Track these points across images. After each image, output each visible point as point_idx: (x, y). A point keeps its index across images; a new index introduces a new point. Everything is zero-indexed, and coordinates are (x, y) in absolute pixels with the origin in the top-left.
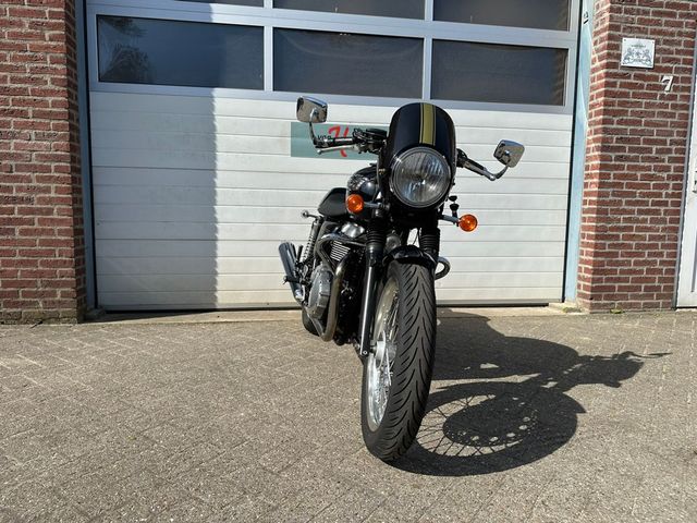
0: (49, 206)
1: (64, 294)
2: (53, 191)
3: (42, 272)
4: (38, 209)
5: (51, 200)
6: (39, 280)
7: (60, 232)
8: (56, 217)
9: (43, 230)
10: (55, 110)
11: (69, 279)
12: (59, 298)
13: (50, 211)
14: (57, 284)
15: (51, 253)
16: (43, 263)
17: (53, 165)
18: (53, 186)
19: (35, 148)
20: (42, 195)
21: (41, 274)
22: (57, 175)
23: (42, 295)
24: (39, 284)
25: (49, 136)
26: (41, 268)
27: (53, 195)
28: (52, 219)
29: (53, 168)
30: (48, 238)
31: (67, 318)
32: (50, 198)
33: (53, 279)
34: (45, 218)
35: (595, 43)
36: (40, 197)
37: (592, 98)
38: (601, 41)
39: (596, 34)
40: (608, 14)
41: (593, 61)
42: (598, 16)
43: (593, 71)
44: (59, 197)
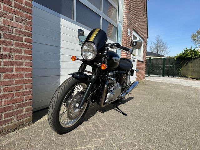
0: (21, 61)
1: (27, 110)
2: (23, 52)
3: (16, 100)
4: (15, 62)
5: (22, 58)
6: (14, 105)
7: (26, 75)
8: (24, 67)
9: (18, 74)
10: (26, 7)
12: (24, 112)
13: (21, 64)
14: (23, 105)
15: (21, 88)
16: (17, 95)
17: (24, 37)
18: (24, 49)
19: (15, 26)
20: (18, 54)
21: (15, 101)
22: (26, 43)
23: (16, 113)
24: (14, 107)
25: (23, 20)
26: (15, 98)
27: (23, 54)
28: (22, 68)
29: (24, 39)
30: (20, 79)
31: (28, 123)
32: (22, 56)
33: (22, 103)
34: (19, 68)
35: (123, 28)
36: (17, 55)
37: (123, 40)
38: (125, 28)
39: (123, 26)
40: (127, 23)
41: (123, 32)
42: (124, 22)
43: (123, 34)
44: (26, 56)
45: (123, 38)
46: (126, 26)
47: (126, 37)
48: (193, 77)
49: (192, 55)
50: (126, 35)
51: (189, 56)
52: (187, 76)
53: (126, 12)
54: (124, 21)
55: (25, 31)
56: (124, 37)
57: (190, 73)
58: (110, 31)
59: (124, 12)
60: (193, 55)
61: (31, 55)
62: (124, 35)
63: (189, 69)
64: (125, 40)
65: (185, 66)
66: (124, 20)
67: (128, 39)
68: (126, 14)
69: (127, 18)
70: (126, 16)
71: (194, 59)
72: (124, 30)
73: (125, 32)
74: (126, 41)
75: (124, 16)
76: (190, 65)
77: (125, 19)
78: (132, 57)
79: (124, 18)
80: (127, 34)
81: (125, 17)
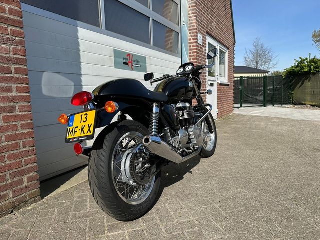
0: (12, 104)
1: (29, 180)
2: (14, 90)
3: (10, 165)
4: (2, 108)
5: (13, 100)
6: (8, 174)
7: (23, 127)
8: (18, 113)
9: (8, 126)
10: (12, 17)
11: (33, 165)
12: (26, 183)
13: (13, 109)
14: (24, 173)
15: (17, 146)
16: (10, 158)
17: (13, 67)
18: (14, 86)
20: (5, 95)
21: (9, 167)
22: (17, 76)
23: (11, 186)
24: (8, 177)
25: (8, 40)
26: (8, 162)
27: (14, 94)
28: (16, 116)
29: (13, 70)
30: (13, 133)
31: (34, 199)
32: (12, 97)
33: (20, 169)
34: (9, 116)
35: (190, 33)
36: (3, 97)
37: (190, 53)
38: (193, 33)
39: (190, 30)
40: (195, 24)
41: (190, 40)
42: (190, 24)
43: (190, 43)
44: (20, 96)
45: (190, 50)
46: (194, 29)
47: (195, 48)
48: (314, 104)
49: (310, 68)
50: (195, 44)
51: (306, 70)
52: (304, 103)
53: (192, 7)
54: (191, 22)
55: (15, 56)
56: (192, 48)
57: (309, 98)
58: (169, 38)
59: (190, 7)
60: (312, 68)
61: (27, 94)
62: (192, 45)
63: (307, 91)
64: (193, 53)
65: (301, 86)
66: (190, 20)
67: (199, 50)
68: (193, 10)
69: (195, 16)
70: (193, 13)
71: (314, 74)
72: (192, 36)
73: (194, 39)
74: (196, 54)
75: (191, 12)
76: (308, 84)
77: (193, 18)
78: (207, 79)
79: (190, 17)
80: (197, 43)
81: (191, 15)
